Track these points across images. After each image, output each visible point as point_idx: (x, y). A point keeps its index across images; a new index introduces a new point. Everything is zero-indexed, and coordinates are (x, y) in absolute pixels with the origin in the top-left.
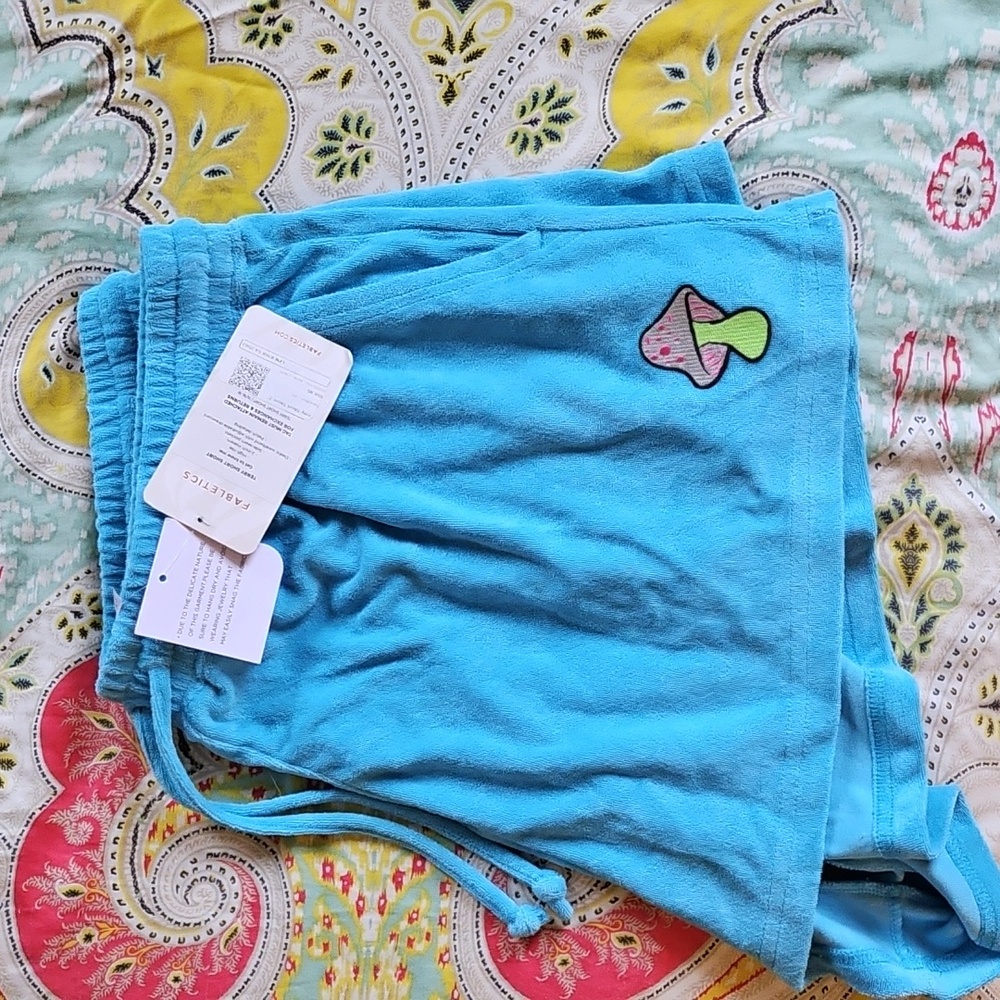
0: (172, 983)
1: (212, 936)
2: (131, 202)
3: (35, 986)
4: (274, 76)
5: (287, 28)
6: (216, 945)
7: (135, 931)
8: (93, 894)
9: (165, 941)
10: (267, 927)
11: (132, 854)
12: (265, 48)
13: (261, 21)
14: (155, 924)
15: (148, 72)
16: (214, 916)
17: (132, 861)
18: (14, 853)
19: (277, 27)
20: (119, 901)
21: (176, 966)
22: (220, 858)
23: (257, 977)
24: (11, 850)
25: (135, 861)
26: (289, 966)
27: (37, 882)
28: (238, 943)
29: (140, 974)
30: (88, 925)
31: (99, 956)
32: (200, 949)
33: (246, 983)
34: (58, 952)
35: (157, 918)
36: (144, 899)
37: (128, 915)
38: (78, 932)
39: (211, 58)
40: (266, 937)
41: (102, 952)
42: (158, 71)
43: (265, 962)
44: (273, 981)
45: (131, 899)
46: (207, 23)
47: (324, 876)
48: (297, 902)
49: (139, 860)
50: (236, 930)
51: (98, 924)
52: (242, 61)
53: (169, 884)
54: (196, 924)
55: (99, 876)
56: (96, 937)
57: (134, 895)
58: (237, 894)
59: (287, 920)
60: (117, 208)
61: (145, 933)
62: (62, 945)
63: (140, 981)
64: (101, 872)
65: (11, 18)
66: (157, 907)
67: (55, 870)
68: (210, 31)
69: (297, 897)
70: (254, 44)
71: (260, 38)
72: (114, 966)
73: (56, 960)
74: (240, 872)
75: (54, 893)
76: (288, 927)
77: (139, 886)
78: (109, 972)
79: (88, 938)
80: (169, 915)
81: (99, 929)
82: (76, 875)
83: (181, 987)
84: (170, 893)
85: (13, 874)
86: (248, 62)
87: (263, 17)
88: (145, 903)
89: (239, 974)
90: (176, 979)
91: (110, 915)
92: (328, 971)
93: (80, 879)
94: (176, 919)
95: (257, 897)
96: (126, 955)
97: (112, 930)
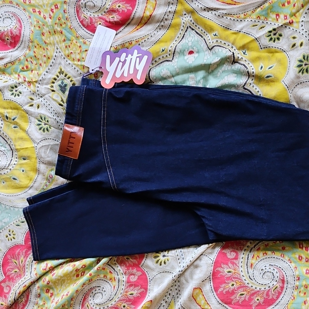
0: (256, 301)
1: (270, 288)
2: (245, 87)
3: (216, 299)
4: (281, 49)
5: (281, 35)
6: (271, 291)
7: (246, 285)
8: (236, 272)
9: (255, 288)
10: (287, 287)
11: (247, 262)
12: (276, 42)
13: (272, 35)
14: (253, 283)
15: (243, 54)
16: (270, 282)
17: (247, 264)
18: (213, 261)
19: (277, 36)
20: (243, 275)
21: (258, 296)
22: (273, 266)
23: (283, 301)
24: (212, 261)
25: (248, 264)
26: (293, 298)
27: (219, 269)
28: (277, 291)
29: (247, 297)
30: (233, 281)
31: (235, 290)
32: (266, 292)
33: (279, 302)
34: (223, 289)
35: (254, 281)
36: (250, 276)
37: (245, 280)
38: (230, 283)
39: (261, 48)
40: (286, 289)
41: (236, 289)
42: (246, 53)
43: (286, 297)
44: (287, 302)
45: (246, 276)
46: (256, 39)
47: (306, 273)
48: (297, 280)
49: (249, 265)
50: (277, 287)
51: (236, 281)
52: (270, 47)
53: (258, 272)
54: (265, 284)
55: (237, 268)
56: (235, 285)
57: (247, 274)
58: (278, 277)
59: (293, 285)
60: (241, 89)
61: (250, 285)
62: (225, 287)
63: (247, 299)
64: (238, 266)
65: (201, 44)
66: (254, 278)
67: (224, 266)
68: (258, 41)
69: (297, 279)
70: (272, 42)
71: (273, 39)
72: (240, 294)
73: (223, 291)
74: (279, 270)
75: (224, 272)
76: (294, 287)
77: (249, 272)
78: (238, 296)
79: (233, 285)
80: (257, 281)
81: (236, 283)
82: (231, 267)
83: (259, 302)
84: (258, 275)
85: (213, 268)
86: (272, 47)
87: (272, 34)
88: (250, 277)
89: (277, 299)
90: (258, 300)
91: (240, 279)
92: (305, 301)
93: (232, 268)
94: (259, 282)
95: (284, 278)
96: (243, 291)
97: (240, 283)
